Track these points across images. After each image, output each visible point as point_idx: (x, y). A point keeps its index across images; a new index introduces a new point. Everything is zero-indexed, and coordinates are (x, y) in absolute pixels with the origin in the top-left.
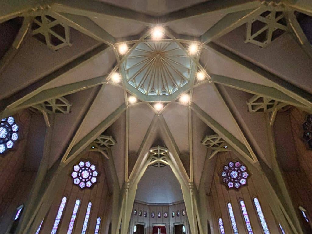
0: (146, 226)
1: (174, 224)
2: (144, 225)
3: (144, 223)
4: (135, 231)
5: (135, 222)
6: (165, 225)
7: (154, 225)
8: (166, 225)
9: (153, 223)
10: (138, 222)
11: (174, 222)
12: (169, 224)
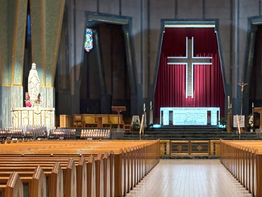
0: (135, 31)
1: (250, 20)
2: (128, 27)
3: (125, 18)
4: (89, 45)
5: (88, 14)
6: (214, 26)
7: (166, 26)
8: (217, 24)
9: (165, 18)
10: (100, 15)
11: (251, 15)
12: (232, 18)
